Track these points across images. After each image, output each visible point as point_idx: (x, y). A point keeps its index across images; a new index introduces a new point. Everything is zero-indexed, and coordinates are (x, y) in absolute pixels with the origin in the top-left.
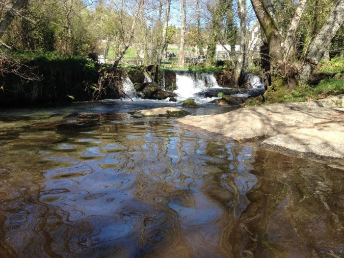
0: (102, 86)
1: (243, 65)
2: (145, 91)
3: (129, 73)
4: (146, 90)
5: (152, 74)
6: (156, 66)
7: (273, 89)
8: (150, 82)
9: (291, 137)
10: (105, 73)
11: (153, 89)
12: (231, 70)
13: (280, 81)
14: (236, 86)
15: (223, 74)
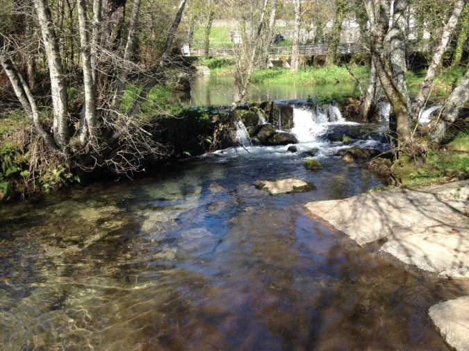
0: (217, 138)
1: (374, 96)
2: (259, 135)
3: (242, 117)
4: (261, 134)
5: (267, 112)
6: (270, 103)
7: (400, 164)
8: (265, 123)
9: (402, 246)
10: (220, 125)
11: (268, 133)
12: (358, 99)
13: (407, 158)
14: (365, 120)
15: (350, 103)
